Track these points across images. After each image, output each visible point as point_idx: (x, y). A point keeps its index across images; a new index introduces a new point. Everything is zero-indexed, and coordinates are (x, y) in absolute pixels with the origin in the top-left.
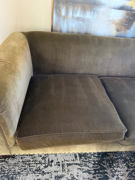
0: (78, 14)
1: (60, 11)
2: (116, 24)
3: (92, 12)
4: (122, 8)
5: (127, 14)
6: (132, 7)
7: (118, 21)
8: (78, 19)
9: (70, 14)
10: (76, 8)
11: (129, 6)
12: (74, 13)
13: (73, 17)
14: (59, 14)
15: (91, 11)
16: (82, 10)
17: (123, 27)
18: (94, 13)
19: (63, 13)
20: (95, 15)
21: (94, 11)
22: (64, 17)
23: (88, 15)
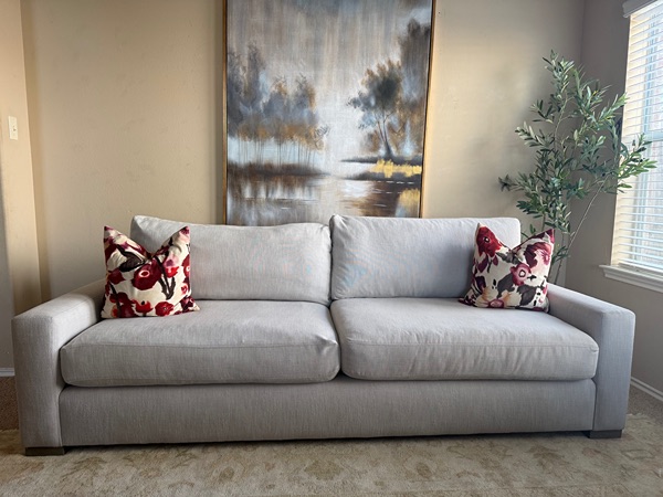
0: (279, 194)
1: (240, 191)
2: (362, 207)
3: (306, 188)
4: (363, 177)
5: (378, 187)
6: (383, 174)
7: (363, 201)
8: (280, 202)
9: (262, 195)
10: (272, 183)
11: (377, 172)
12: (270, 191)
13: (268, 200)
14: (238, 197)
15: (303, 187)
16: (284, 187)
17: (378, 211)
18: (310, 191)
19: (247, 193)
20: (313, 192)
21: (310, 187)
22: (250, 202)
23: (299, 195)
